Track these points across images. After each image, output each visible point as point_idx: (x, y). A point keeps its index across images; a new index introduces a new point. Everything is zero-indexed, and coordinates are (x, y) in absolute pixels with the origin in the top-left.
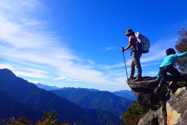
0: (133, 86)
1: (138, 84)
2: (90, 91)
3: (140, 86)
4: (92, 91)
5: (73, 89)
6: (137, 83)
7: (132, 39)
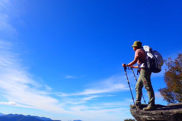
0: (149, 118)
1: (155, 115)
2: (40, 119)
3: (160, 118)
4: (43, 119)
5: (21, 116)
6: (154, 113)
7: (139, 53)
